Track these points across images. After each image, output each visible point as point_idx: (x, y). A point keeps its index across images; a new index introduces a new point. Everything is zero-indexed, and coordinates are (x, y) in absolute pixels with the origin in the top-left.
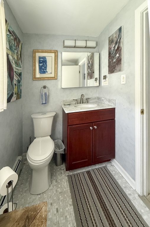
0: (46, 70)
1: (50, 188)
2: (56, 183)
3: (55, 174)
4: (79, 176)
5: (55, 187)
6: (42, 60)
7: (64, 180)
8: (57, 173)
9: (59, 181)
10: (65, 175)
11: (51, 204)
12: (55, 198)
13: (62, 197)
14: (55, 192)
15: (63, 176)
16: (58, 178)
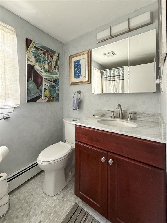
0: (80, 74)
1: (54, 197)
2: (62, 199)
3: (69, 189)
4: (85, 217)
5: (58, 201)
6: (76, 65)
7: (69, 203)
8: (71, 190)
9: (65, 200)
10: (75, 199)
11: (42, 212)
12: (48, 211)
13: (52, 216)
14: (53, 205)
15: (73, 198)
16: (67, 196)
